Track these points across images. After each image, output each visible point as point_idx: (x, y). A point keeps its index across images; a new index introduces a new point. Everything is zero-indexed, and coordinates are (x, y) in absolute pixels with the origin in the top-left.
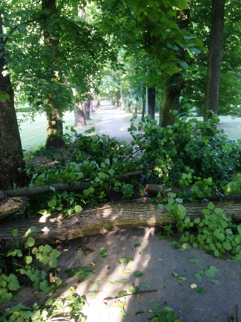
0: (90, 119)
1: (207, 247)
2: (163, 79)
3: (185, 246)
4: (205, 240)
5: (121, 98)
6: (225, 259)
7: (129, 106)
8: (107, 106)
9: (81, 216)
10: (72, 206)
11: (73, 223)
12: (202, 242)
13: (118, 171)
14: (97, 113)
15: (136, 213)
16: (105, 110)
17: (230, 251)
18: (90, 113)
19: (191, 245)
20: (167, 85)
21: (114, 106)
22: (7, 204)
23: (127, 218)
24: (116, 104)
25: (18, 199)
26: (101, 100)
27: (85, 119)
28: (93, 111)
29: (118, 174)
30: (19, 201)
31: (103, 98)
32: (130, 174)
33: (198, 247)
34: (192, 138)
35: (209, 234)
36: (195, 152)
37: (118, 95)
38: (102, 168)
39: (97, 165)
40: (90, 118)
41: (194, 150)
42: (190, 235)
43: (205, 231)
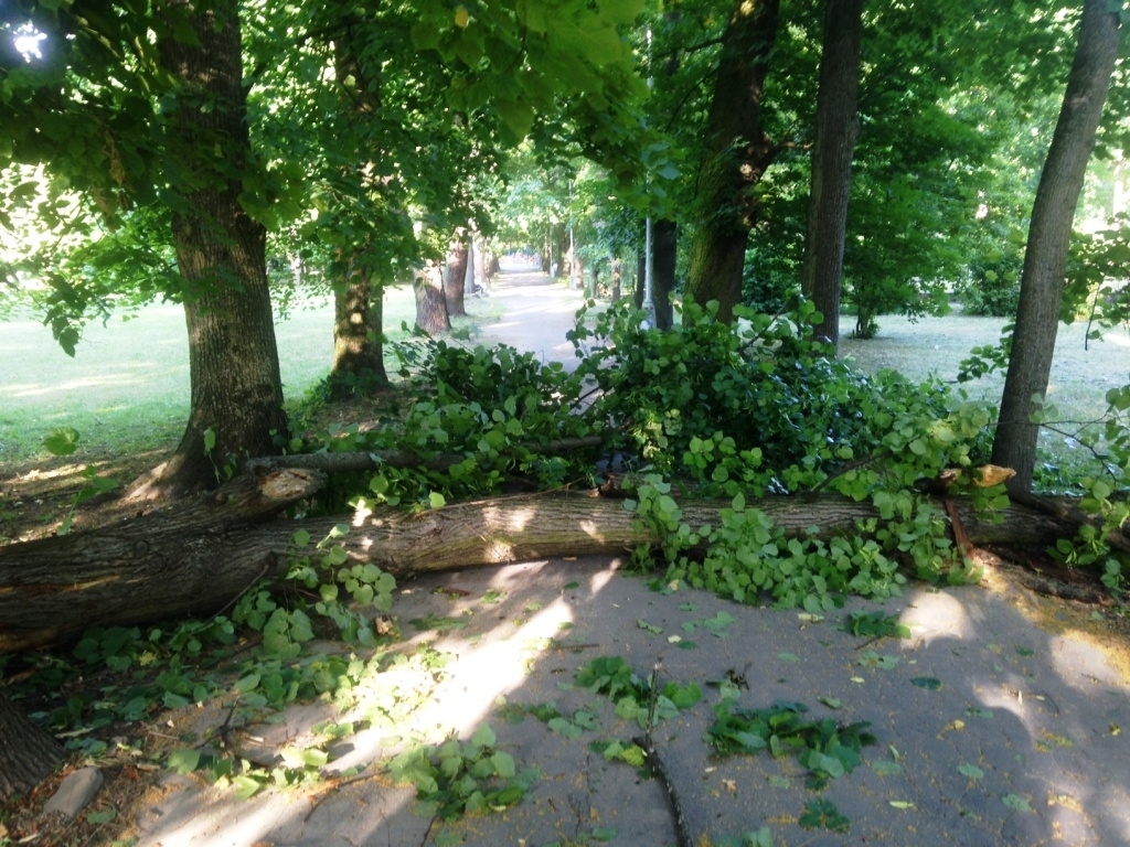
0: (465, 314)
1: (722, 586)
2: (696, 193)
3: (674, 585)
4: (719, 572)
5: (571, 249)
6: (756, 605)
7: (596, 273)
8: (524, 272)
9: (442, 517)
10: (424, 495)
11: (424, 531)
12: (713, 576)
13: (537, 435)
14: (487, 295)
15: (571, 516)
16: (516, 285)
17: (770, 591)
18: (465, 296)
19: (690, 584)
20: (707, 214)
21: (546, 274)
22: (278, 482)
23: (549, 527)
24: (554, 267)
25: (302, 472)
26: (505, 253)
27: (448, 314)
28: (475, 288)
29: (537, 440)
30: (304, 478)
31: (508, 247)
32: (565, 442)
33: (705, 587)
34: (736, 360)
35: (727, 556)
36: (736, 394)
37: (561, 239)
38: (495, 423)
39: (484, 417)
40: (466, 311)
41: (734, 389)
42: (688, 564)
43: (719, 551)
